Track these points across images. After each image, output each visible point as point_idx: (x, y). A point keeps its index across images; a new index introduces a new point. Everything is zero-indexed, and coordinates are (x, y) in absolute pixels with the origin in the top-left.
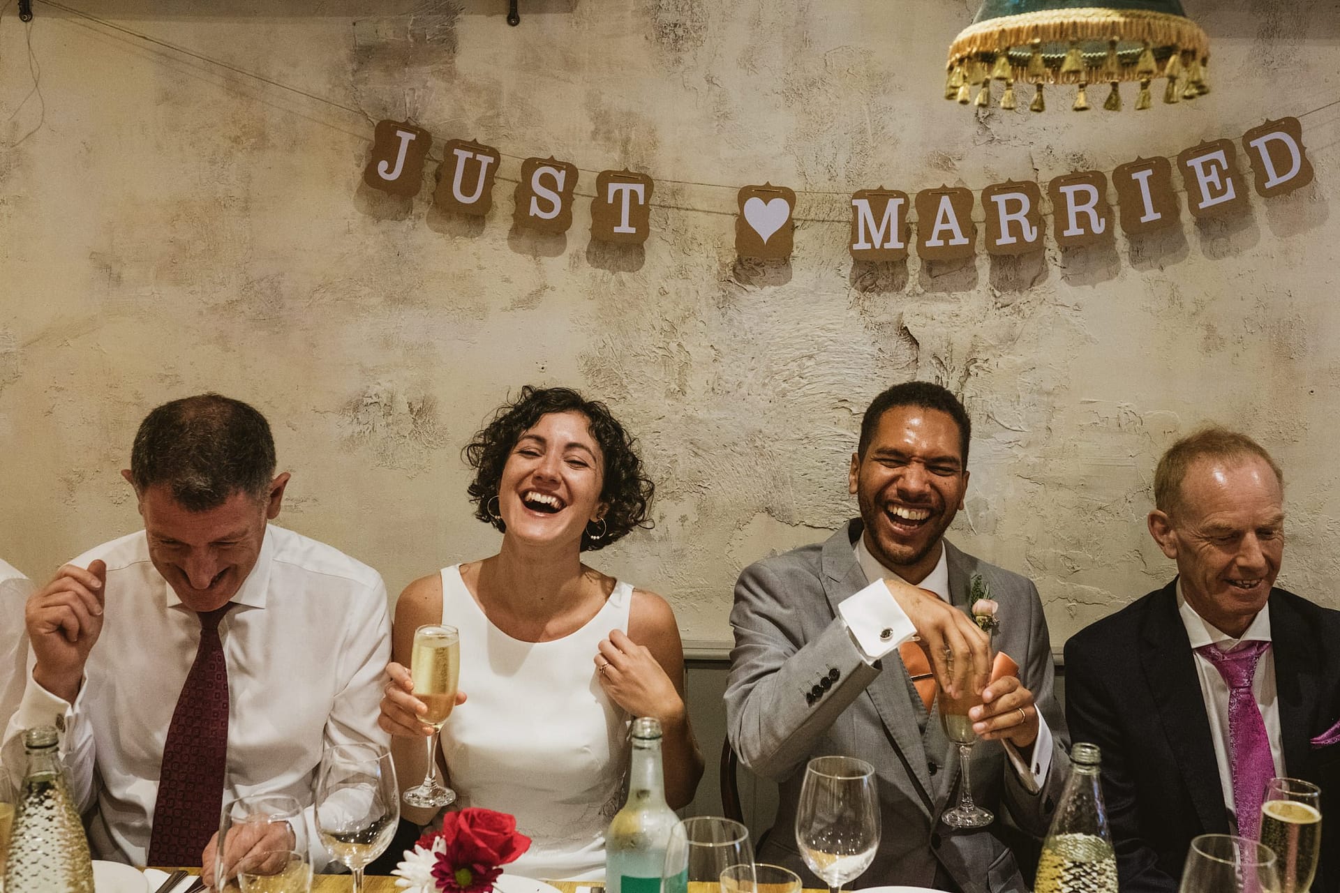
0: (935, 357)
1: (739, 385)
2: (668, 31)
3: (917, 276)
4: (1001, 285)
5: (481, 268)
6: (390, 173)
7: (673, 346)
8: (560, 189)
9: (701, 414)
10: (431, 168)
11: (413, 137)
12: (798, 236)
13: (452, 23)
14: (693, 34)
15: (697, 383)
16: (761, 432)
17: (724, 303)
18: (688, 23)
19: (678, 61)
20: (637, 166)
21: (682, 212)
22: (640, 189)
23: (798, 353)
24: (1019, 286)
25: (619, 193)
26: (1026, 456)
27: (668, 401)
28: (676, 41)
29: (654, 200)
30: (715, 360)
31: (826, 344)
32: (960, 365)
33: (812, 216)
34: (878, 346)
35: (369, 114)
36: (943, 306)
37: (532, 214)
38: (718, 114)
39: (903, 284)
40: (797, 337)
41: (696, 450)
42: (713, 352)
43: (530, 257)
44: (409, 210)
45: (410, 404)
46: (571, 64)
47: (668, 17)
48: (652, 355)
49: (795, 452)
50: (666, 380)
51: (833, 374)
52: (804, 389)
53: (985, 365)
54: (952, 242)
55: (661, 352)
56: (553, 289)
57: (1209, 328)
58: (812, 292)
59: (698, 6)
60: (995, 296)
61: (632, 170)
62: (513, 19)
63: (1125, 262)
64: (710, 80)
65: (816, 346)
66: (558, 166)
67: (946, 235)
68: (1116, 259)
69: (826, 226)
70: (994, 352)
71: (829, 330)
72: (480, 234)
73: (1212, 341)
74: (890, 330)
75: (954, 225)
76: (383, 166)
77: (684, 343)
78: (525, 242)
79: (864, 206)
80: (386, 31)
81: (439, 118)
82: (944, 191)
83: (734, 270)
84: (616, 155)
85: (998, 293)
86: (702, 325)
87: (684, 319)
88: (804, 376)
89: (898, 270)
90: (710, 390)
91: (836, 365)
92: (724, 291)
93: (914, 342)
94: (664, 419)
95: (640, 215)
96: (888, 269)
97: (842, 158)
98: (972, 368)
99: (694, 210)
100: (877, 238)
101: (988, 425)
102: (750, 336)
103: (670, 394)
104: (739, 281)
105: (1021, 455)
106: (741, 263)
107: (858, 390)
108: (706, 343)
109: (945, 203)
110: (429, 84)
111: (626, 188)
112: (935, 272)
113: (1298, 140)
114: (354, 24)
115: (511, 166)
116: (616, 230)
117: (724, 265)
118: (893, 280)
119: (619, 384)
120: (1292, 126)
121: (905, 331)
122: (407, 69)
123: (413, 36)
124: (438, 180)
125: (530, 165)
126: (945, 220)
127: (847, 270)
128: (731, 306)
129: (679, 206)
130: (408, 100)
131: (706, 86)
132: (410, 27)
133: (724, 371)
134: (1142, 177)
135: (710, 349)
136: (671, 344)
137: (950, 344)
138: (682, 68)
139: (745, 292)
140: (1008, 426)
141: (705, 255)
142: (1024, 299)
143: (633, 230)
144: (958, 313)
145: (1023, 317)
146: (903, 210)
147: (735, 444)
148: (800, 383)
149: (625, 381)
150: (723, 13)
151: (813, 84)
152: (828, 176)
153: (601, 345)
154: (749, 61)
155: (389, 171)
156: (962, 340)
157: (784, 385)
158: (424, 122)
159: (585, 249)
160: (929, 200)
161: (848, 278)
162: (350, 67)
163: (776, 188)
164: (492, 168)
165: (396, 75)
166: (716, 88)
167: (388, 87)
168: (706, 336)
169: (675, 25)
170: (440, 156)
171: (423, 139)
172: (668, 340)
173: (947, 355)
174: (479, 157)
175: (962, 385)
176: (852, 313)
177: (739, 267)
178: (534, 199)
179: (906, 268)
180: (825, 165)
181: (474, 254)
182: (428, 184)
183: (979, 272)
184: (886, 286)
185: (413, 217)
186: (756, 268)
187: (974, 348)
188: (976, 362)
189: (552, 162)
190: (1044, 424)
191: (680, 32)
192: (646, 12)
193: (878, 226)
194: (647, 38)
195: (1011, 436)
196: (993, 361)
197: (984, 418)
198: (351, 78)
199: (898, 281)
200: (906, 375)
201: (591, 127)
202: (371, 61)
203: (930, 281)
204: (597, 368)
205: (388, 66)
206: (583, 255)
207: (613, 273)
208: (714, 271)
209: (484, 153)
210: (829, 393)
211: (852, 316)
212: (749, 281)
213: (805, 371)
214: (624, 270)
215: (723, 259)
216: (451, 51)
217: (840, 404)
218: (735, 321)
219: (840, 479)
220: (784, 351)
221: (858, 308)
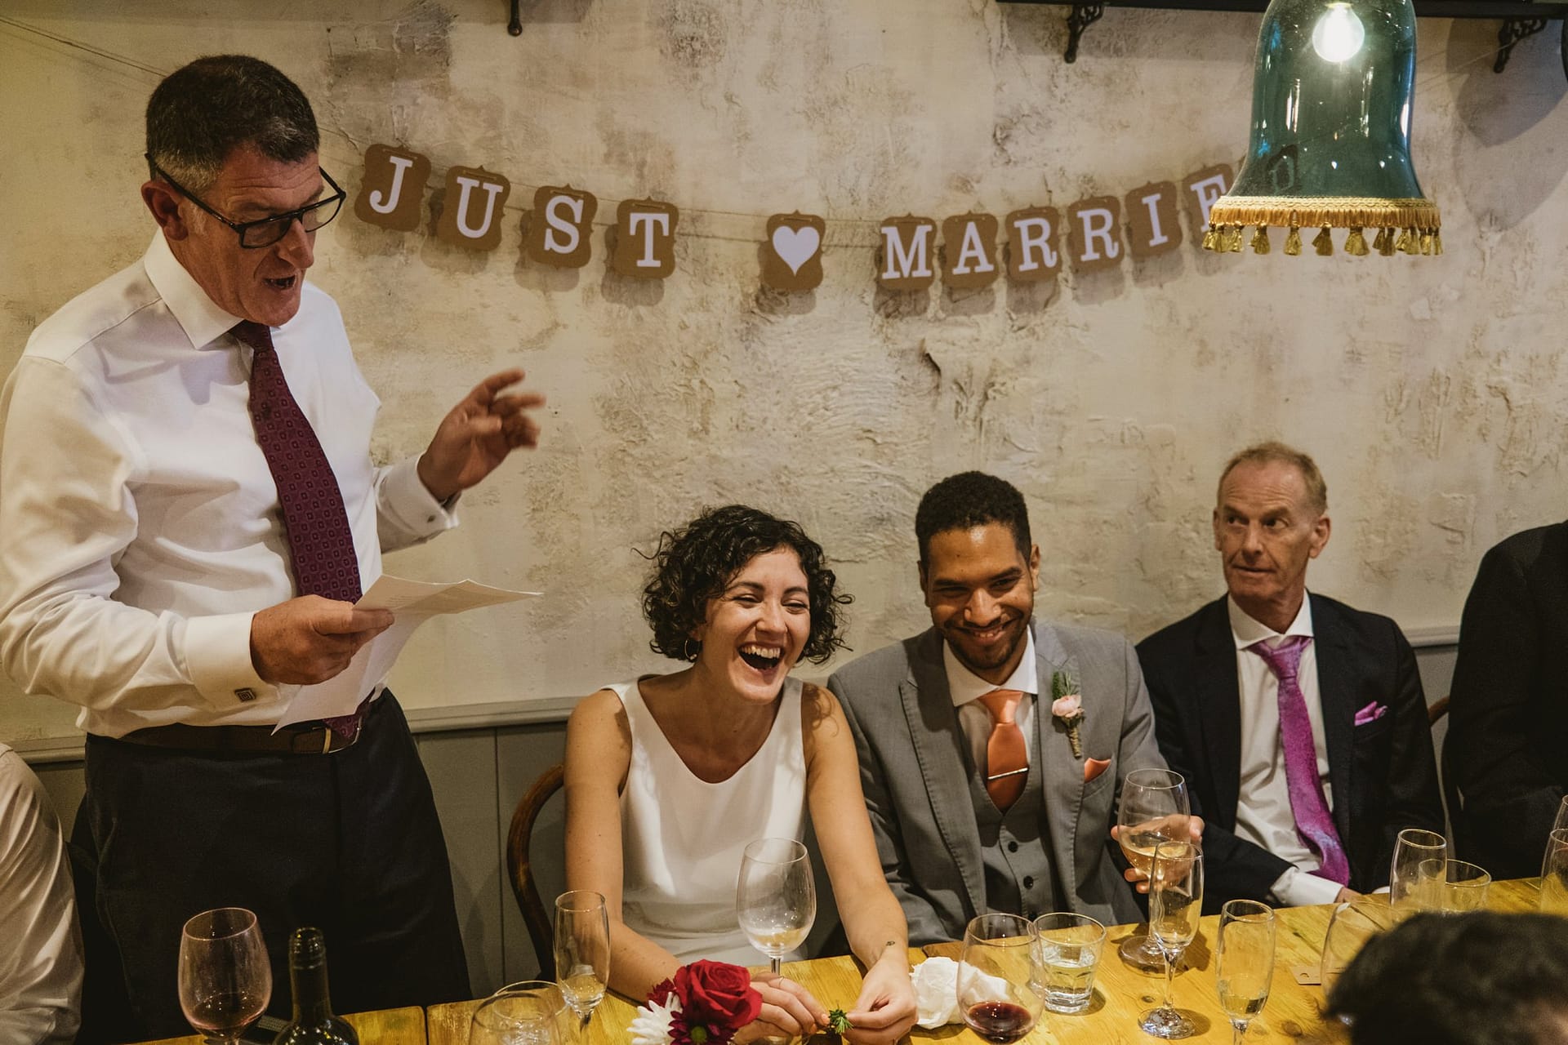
0: (957, 383)
1: (765, 420)
2: (684, 45)
3: (938, 301)
4: (1018, 306)
5: (485, 306)
6: (381, 204)
7: (696, 383)
8: (578, 219)
9: (726, 453)
10: (427, 196)
11: (409, 164)
13: (445, 32)
14: (711, 48)
15: (720, 420)
16: (786, 468)
18: (706, 36)
19: (696, 77)
21: (702, 240)
22: (664, 218)
23: (822, 384)
24: (1033, 308)
25: (641, 225)
26: (1039, 476)
27: (691, 442)
28: (693, 56)
29: (679, 227)
30: (739, 396)
31: (850, 374)
32: (978, 389)
33: (835, 241)
34: (901, 373)
35: (350, 136)
36: (966, 332)
37: (547, 248)
38: (740, 135)
39: (925, 309)
40: (821, 368)
41: (720, 490)
42: (737, 388)
43: (540, 293)
44: (400, 243)
46: (579, 79)
47: (684, 29)
48: (673, 393)
49: (820, 486)
50: (689, 419)
51: (857, 405)
52: (829, 421)
53: (1003, 389)
54: (978, 269)
55: (682, 390)
56: (565, 326)
57: (1202, 343)
58: (835, 321)
59: (716, 18)
60: (1011, 319)
62: (514, 28)
63: (1129, 281)
64: (729, 99)
65: (840, 377)
66: (575, 195)
67: (972, 262)
69: (849, 251)
70: (1010, 375)
71: (853, 360)
72: (482, 269)
73: (1204, 356)
74: (913, 357)
75: (979, 252)
76: (375, 197)
77: (706, 380)
78: (533, 276)
79: (892, 234)
80: (368, 42)
81: (432, 140)
82: (970, 217)
83: (757, 300)
84: (631, 179)
85: (1014, 316)
86: (725, 359)
87: (706, 354)
88: (829, 408)
89: (921, 295)
90: (734, 428)
91: (860, 395)
92: (748, 323)
93: (936, 368)
94: (688, 461)
95: (664, 247)
96: (911, 297)
97: (865, 181)
98: (990, 392)
99: (714, 236)
100: (906, 266)
101: (1004, 447)
102: (774, 369)
103: (693, 433)
104: (763, 311)
105: (1036, 476)
106: (765, 294)
107: (882, 419)
108: (729, 378)
109: (971, 230)
110: (419, 101)
111: (649, 218)
112: (956, 296)
114: (329, 30)
116: (640, 263)
117: (746, 296)
118: (915, 306)
119: (639, 426)
121: (927, 358)
122: (393, 84)
123: (400, 45)
124: (432, 210)
125: (544, 194)
126: (971, 247)
127: (870, 298)
128: (756, 340)
129: (698, 233)
130: (395, 118)
131: (725, 104)
132: (395, 36)
133: (748, 406)
134: (1151, 201)
135: (734, 384)
136: (693, 381)
137: (970, 369)
138: (699, 85)
139: (768, 324)
140: (1022, 447)
141: (727, 285)
142: (1037, 321)
143: (657, 264)
144: (976, 336)
145: (1038, 339)
146: (930, 237)
147: (760, 482)
148: (825, 415)
149: (645, 423)
150: (743, 27)
151: (835, 103)
152: (848, 201)
153: (620, 384)
154: (769, 78)
155: (383, 202)
157: (809, 418)
158: (416, 143)
159: (600, 282)
160: (956, 226)
161: (871, 306)
162: (326, 80)
163: (806, 216)
164: (501, 199)
165: (381, 90)
166: (736, 107)
167: (372, 104)
168: (730, 371)
169: (692, 39)
170: (439, 184)
171: (422, 165)
172: (689, 377)
173: (967, 380)
174: (486, 186)
175: (981, 409)
176: (875, 341)
177: (763, 297)
178: (549, 232)
179: (928, 295)
180: (848, 188)
181: (476, 291)
182: (425, 215)
183: (997, 295)
184: (908, 312)
185: (404, 252)
186: (779, 297)
187: (993, 372)
188: (994, 386)
189: (567, 191)
190: (1056, 445)
191: (697, 45)
192: (662, 23)
193: (907, 255)
194: (662, 51)
195: (1025, 457)
196: (1010, 384)
197: (1001, 440)
198: (327, 93)
199: (919, 307)
200: (928, 402)
201: (603, 149)
202: (351, 73)
203: (951, 306)
204: (615, 410)
205: (371, 80)
206: (597, 289)
207: (630, 307)
208: (736, 302)
209: (491, 181)
210: (854, 424)
211: (876, 345)
212: (772, 311)
213: (830, 403)
214: (642, 304)
215: (745, 289)
216: (444, 63)
217: (865, 435)
218: (760, 355)
219: (865, 510)
220: (809, 383)
221: (882, 336)
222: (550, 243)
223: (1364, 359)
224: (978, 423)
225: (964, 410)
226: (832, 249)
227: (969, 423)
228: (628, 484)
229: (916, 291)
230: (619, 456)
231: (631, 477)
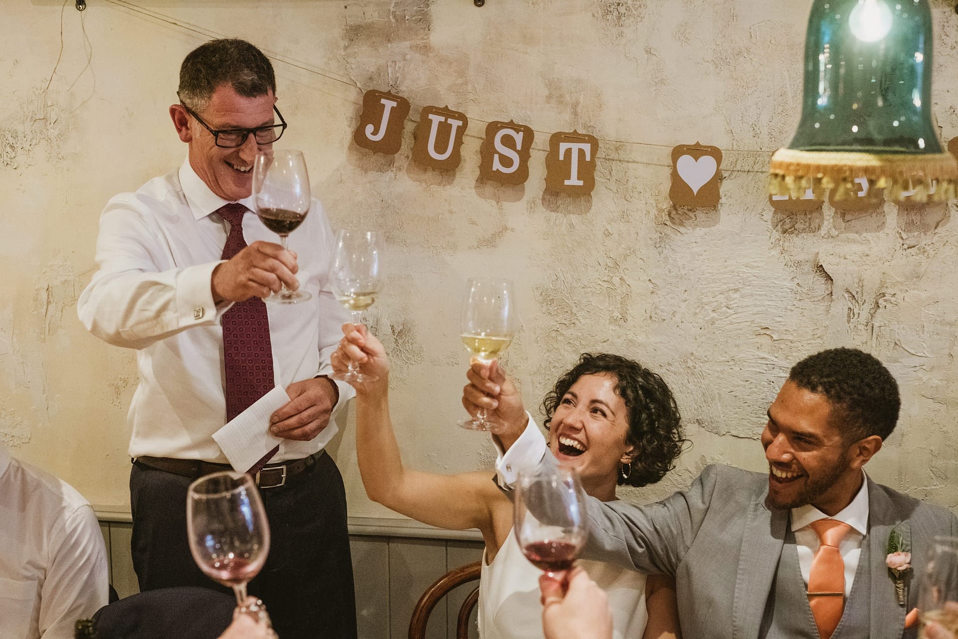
0: (848, 291)
1: (674, 314)
2: (612, 9)
3: (831, 220)
4: (908, 228)
5: (451, 212)
6: (375, 134)
7: (616, 280)
8: (519, 147)
9: (641, 338)
10: (409, 127)
11: (394, 104)
12: (725, 188)
13: (428, 6)
14: (634, 11)
15: (637, 311)
16: (692, 354)
17: (660, 243)
18: (630, 2)
19: (621, 35)
20: (585, 126)
21: (625, 164)
22: (587, 147)
23: (725, 287)
24: (925, 228)
25: (568, 152)
26: (930, 379)
27: (612, 327)
28: (619, 18)
29: (600, 154)
30: (652, 292)
31: (750, 279)
32: (870, 300)
33: (738, 168)
34: (796, 281)
35: (358, 84)
36: (855, 248)
37: (494, 169)
38: (657, 80)
39: (819, 227)
40: (725, 273)
42: (651, 285)
43: (494, 203)
44: (391, 163)
45: (392, 327)
46: (528, 39)
48: (598, 287)
49: (722, 372)
50: (610, 309)
51: (756, 306)
52: (730, 318)
53: (893, 299)
55: (605, 285)
56: (513, 230)
58: (737, 234)
60: (902, 238)
61: (580, 131)
62: (479, 1)
64: (649, 52)
65: (741, 281)
66: (516, 128)
69: (751, 176)
70: (901, 287)
71: (753, 267)
72: (450, 182)
74: (808, 268)
76: (370, 128)
77: (625, 278)
78: (489, 189)
80: (373, 15)
81: (416, 86)
83: (669, 215)
84: (567, 116)
85: (904, 236)
86: (641, 262)
87: (625, 257)
88: (730, 307)
89: (814, 215)
90: (648, 318)
91: (759, 297)
92: (661, 233)
93: (829, 278)
94: (608, 342)
95: (587, 170)
96: (806, 214)
97: (765, 118)
98: (881, 301)
99: (634, 162)
101: (895, 351)
102: (683, 272)
103: (613, 321)
104: (674, 223)
105: (925, 379)
106: (676, 209)
107: (779, 319)
108: (644, 277)
110: (408, 57)
111: (575, 147)
112: (848, 217)
114: (346, 7)
115: (476, 128)
116: (567, 182)
117: (660, 211)
118: (810, 225)
119: (569, 312)
121: (820, 269)
122: (389, 45)
123: (395, 17)
124: (415, 138)
125: (493, 128)
127: (769, 214)
128: (667, 246)
129: (622, 159)
130: (390, 70)
131: (645, 56)
132: (392, 9)
133: (660, 302)
135: (648, 282)
136: (615, 278)
137: (861, 280)
138: (624, 41)
139: (679, 234)
140: (914, 353)
141: (644, 202)
142: (927, 241)
143: (581, 183)
144: (868, 252)
145: (928, 257)
147: (669, 364)
148: (727, 313)
149: (574, 310)
151: (740, 53)
152: (752, 133)
153: (554, 278)
154: (682, 34)
155: (375, 133)
156: (872, 277)
157: (713, 314)
158: (404, 90)
159: (541, 196)
161: (769, 222)
162: (343, 43)
163: (705, 147)
164: (461, 131)
165: (380, 50)
166: (654, 58)
167: (373, 59)
168: (645, 272)
169: (619, 4)
170: (417, 118)
171: (403, 107)
172: (611, 275)
173: (858, 290)
174: (450, 121)
175: (872, 316)
176: (773, 252)
177: (674, 212)
178: (496, 157)
179: (821, 214)
180: (750, 123)
182: (407, 143)
183: (887, 217)
184: (804, 229)
185: (394, 169)
186: (688, 213)
187: (882, 285)
188: (885, 296)
189: (511, 125)
190: (947, 351)
191: (622, 10)
194: (593, 16)
195: (916, 361)
196: (900, 295)
197: (892, 345)
198: (343, 53)
199: (814, 225)
200: (822, 307)
201: (546, 92)
202: (361, 38)
203: (844, 224)
204: (551, 298)
205: (374, 43)
206: (539, 202)
207: (565, 216)
208: (652, 216)
209: (454, 118)
210: (753, 322)
211: (773, 255)
212: (681, 224)
213: (732, 303)
214: (574, 213)
215: (660, 205)
216: (427, 29)
217: (763, 332)
218: (670, 259)
219: (763, 396)
220: (712, 285)
221: (779, 249)
222: (497, 165)
224: (869, 328)
225: (856, 316)
226: (735, 174)
227: (861, 327)
228: (561, 358)
229: (811, 212)
230: (554, 334)
231: (562, 352)
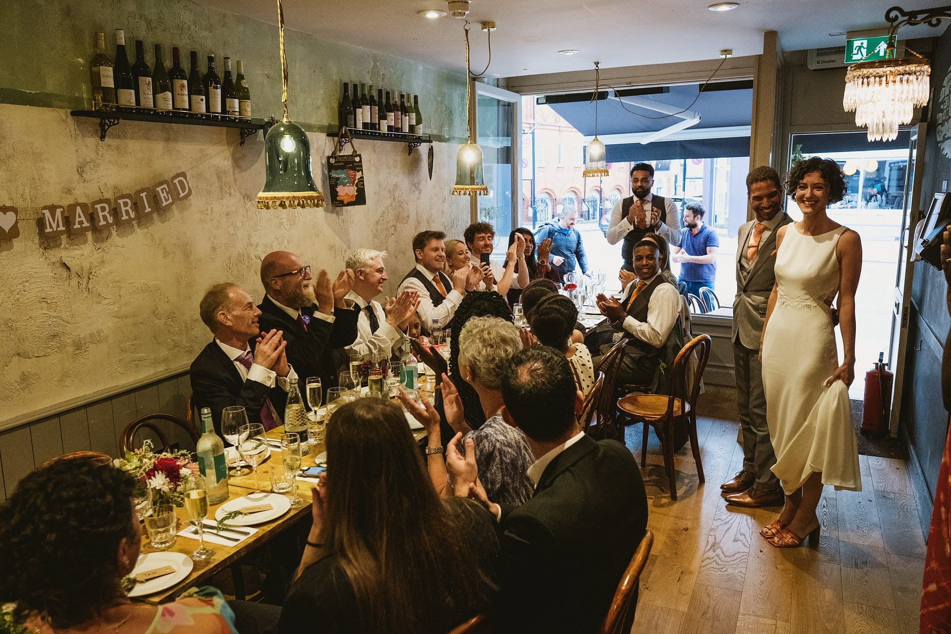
0: (77, 273)
3: (65, 241)
4: (96, 240)
12: (20, 227)
23: (21, 280)
24: (103, 240)
26: (113, 308)
31: (33, 274)
32: (85, 275)
33: (22, 218)
34: (54, 272)
36: (77, 252)
39: (60, 245)
40: (21, 273)
49: (26, 325)
51: (38, 288)
52: (26, 296)
53: (96, 274)
54: (83, 226)
57: (165, 249)
58: (23, 252)
63: (136, 227)
65: (29, 276)
67: (81, 223)
68: (133, 226)
70: (98, 268)
71: (33, 268)
73: (166, 254)
74: (58, 265)
75: (83, 218)
79: (47, 213)
82: (76, 204)
85: (95, 244)
88: (26, 291)
91: (38, 283)
93: (68, 268)
97: (27, 191)
98: (90, 276)
100: (54, 226)
107: (49, 293)
109: (79, 209)
112: (72, 238)
113: (186, 179)
118: (56, 244)
120: (183, 175)
121: (65, 264)
126: (80, 217)
127: (37, 241)
134: (143, 195)
137: (82, 267)
140: (105, 298)
142: (104, 245)
144: (82, 254)
145: (106, 253)
146: (62, 213)
148: (24, 294)
152: (22, 199)
156: (86, 265)
157: (18, 296)
160: (72, 207)
161: (38, 244)
163: (10, 207)
173: (81, 272)
175: (88, 284)
176: (41, 260)
179: (61, 237)
180: (21, 194)
183: (88, 238)
184: (53, 246)
187: (90, 268)
188: (92, 273)
190: (118, 294)
193: (54, 221)
195: (108, 301)
196: (98, 272)
199: (58, 244)
200: (66, 283)
203: (71, 242)
210: (37, 296)
213: (26, 288)
217: (42, 300)
219: (47, 333)
220: (16, 280)
221: (44, 257)
223: (217, 250)
224: (87, 290)
225: (81, 285)
226: (21, 221)
227: (84, 290)
229: (57, 237)
